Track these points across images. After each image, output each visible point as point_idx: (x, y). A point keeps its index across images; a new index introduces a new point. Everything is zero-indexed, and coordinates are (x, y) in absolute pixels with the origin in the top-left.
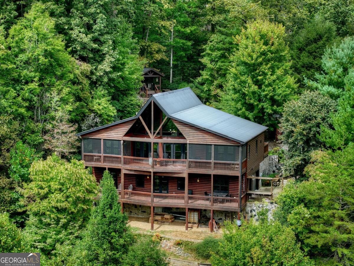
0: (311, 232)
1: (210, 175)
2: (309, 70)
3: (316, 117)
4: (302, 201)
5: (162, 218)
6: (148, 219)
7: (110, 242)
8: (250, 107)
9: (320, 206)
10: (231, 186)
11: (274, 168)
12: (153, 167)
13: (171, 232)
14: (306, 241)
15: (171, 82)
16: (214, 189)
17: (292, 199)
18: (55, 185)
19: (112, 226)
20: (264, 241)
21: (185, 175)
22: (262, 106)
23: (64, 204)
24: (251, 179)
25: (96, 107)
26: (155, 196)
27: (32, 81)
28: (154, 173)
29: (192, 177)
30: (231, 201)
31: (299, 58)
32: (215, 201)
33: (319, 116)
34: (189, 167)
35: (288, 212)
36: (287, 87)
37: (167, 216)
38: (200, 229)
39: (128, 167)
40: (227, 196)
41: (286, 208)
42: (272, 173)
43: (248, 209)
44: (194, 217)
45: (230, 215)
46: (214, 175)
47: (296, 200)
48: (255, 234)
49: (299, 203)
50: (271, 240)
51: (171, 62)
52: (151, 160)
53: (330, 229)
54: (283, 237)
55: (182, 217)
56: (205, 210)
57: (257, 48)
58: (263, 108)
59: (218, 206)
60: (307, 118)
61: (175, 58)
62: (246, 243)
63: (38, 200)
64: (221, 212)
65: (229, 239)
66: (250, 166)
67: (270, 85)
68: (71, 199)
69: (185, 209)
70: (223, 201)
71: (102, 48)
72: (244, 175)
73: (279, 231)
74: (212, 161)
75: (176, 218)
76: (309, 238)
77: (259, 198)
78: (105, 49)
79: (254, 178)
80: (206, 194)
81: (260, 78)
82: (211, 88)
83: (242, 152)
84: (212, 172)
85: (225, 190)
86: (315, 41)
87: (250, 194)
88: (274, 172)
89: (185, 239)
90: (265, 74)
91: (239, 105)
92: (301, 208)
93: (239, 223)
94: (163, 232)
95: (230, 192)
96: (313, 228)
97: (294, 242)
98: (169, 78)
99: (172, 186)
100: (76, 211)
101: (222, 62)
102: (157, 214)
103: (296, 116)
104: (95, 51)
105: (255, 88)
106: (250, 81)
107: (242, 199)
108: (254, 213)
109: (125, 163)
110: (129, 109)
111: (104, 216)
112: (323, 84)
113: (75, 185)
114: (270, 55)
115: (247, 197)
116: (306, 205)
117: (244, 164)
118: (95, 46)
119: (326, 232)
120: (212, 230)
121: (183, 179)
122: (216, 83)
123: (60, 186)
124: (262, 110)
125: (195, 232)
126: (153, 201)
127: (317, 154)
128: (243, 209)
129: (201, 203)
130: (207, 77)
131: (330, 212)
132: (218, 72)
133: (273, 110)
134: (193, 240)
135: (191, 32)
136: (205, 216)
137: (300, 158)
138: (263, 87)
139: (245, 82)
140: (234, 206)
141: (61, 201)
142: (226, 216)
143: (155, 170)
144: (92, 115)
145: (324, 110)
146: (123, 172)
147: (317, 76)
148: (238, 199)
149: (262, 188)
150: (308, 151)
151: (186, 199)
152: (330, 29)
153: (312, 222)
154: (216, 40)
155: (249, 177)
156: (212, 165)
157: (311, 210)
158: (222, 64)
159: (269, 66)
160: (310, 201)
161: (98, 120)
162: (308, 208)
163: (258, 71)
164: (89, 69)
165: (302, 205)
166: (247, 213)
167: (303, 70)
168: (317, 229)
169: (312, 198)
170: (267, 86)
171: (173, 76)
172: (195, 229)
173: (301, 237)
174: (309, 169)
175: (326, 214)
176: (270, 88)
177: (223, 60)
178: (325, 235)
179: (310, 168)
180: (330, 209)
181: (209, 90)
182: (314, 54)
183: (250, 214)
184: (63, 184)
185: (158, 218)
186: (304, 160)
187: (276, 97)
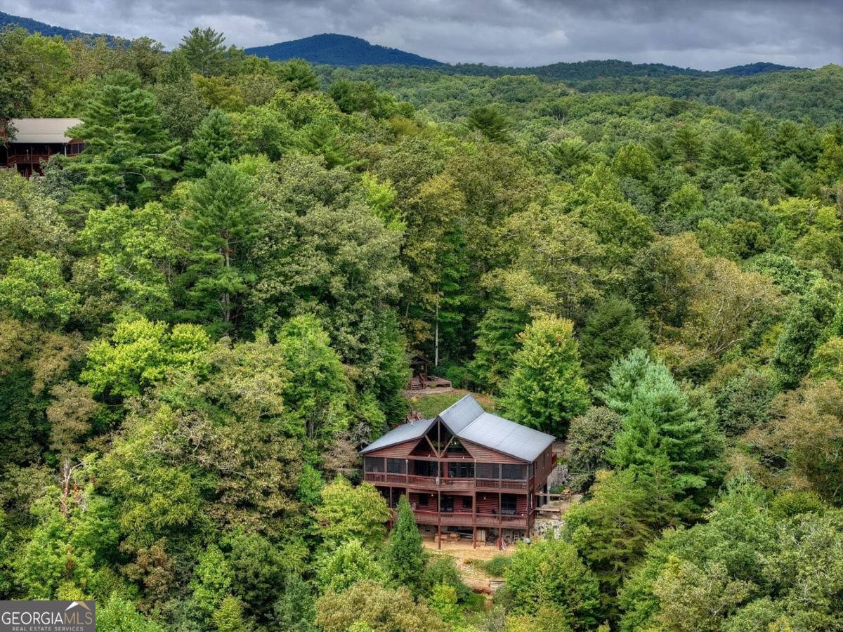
0: (593, 548)
1: (498, 494)
2: (604, 361)
3: (601, 436)
4: (585, 521)
5: (449, 537)
6: (434, 538)
7: (409, 562)
8: (537, 415)
9: (600, 525)
10: (518, 503)
11: (564, 479)
12: (440, 486)
13: (459, 551)
14: (588, 557)
15: (436, 364)
16: (502, 506)
17: (576, 518)
18: (349, 509)
19: (411, 547)
20: (551, 557)
21: (473, 494)
22: (550, 413)
23: (360, 526)
24: (538, 497)
25: (366, 415)
26: (442, 515)
27: (308, 397)
28: (441, 492)
29: (479, 495)
30: (519, 519)
31: (592, 345)
32: (503, 519)
33: (605, 434)
34: (477, 485)
35: (573, 530)
36: (576, 391)
37: (454, 535)
38: (488, 548)
39: (413, 485)
40: (515, 514)
41: (571, 527)
42: (561, 484)
43: (536, 526)
44: (482, 535)
45: (519, 533)
46: (502, 494)
47: (580, 520)
48: (543, 551)
49: (582, 523)
50: (557, 556)
51: (437, 340)
52: (438, 479)
53: (608, 545)
54: (567, 553)
55: (469, 536)
56: (492, 528)
57: (543, 352)
58: (550, 415)
59: (506, 524)
60: (593, 435)
61: (441, 334)
62: (535, 559)
63: (333, 524)
64: (509, 530)
65: (521, 556)
66: (538, 482)
67: (558, 390)
68: (366, 522)
69: (472, 527)
70: (511, 519)
71: (368, 347)
72: (532, 492)
73: (564, 548)
74: (500, 479)
75: (461, 536)
76: (591, 553)
77: (547, 515)
78: (372, 347)
79: (541, 493)
80: (493, 512)
81: (547, 383)
82: (489, 375)
83: (529, 471)
84: (500, 490)
85: (513, 507)
86: (611, 326)
87: (538, 511)
88: (563, 483)
89: (474, 558)
90: (551, 379)
91: (524, 413)
92: (584, 527)
93: (528, 540)
94: (452, 551)
95: (518, 509)
96: (593, 545)
97: (576, 557)
98: (434, 359)
99: (458, 504)
100: (370, 533)
101: (501, 345)
102: (442, 533)
103: (583, 433)
104: (361, 351)
105: (541, 394)
106: (536, 387)
107: (530, 516)
108: (542, 530)
109: (410, 482)
110: (397, 411)
111: (403, 538)
112: (612, 397)
113: (368, 508)
114: (557, 357)
115: (535, 514)
116: (588, 524)
117: (532, 482)
118: (363, 346)
119: (605, 548)
120: (501, 548)
121: (471, 497)
122: (494, 368)
123: (354, 510)
124: (550, 417)
125: (483, 551)
126: (440, 520)
127: (602, 474)
128: (531, 526)
129: (488, 521)
130: (483, 362)
131: (609, 531)
132: (496, 356)
133: (560, 417)
134: (482, 559)
135: (462, 303)
136: (492, 534)
137: (587, 475)
138: (550, 393)
139: (531, 387)
140: (522, 523)
141: (356, 524)
142: (513, 533)
143: (442, 489)
144: (362, 424)
145: (610, 428)
146: (409, 491)
147: (606, 386)
148: (526, 517)
149: (550, 503)
150: (594, 469)
151: (474, 517)
152: (628, 311)
153: (593, 539)
154: (493, 317)
155: (537, 494)
156: (500, 483)
157: (593, 529)
158: (502, 347)
159: (556, 370)
160: (592, 521)
161: (367, 429)
162: (591, 527)
163: (544, 376)
164: (357, 374)
165: (585, 524)
166: (535, 530)
167: (596, 360)
168: (598, 546)
169: (593, 518)
170: (555, 392)
171: (440, 357)
172: (483, 547)
173: (584, 552)
174: (594, 488)
175: (605, 532)
176: (558, 394)
177: (501, 342)
178: (603, 550)
179: (596, 488)
180: (609, 527)
181: (485, 377)
182: (610, 341)
183: (538, 531)
184: (356, 508)
185: (444, 537)
186: (591, 477)
187: (564, 403)
